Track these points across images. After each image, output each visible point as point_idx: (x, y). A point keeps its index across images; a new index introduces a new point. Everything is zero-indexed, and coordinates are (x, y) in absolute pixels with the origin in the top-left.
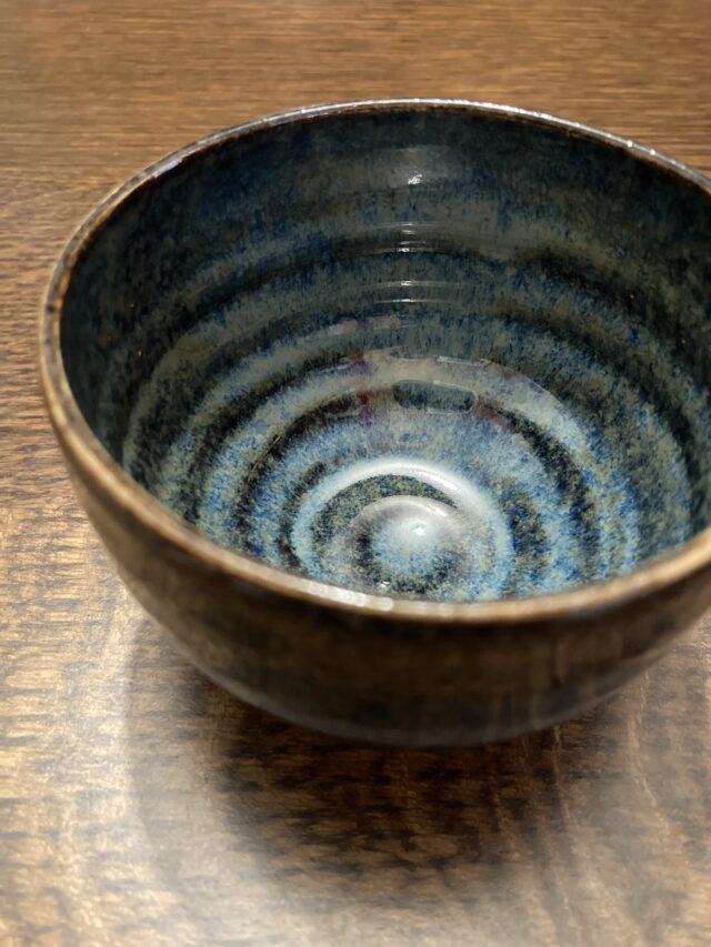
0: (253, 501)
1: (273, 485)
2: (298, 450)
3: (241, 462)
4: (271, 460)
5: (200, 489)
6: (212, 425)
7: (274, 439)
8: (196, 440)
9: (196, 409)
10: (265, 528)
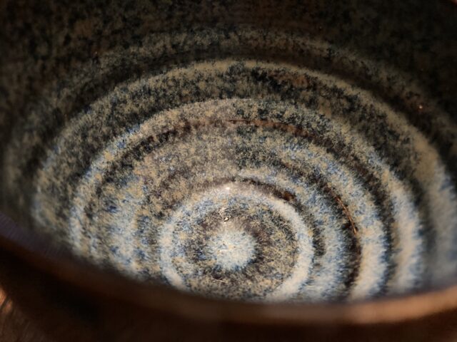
0: (325, 196)
1: (329, 216)
2: (341, 243)
3: (351, 198)
4: (344, 221)
5: (344, 162)
6: (380, 184)
7: (356, 228)
8: (374, 168)
9: (393, 173)
10: (306, 193)
